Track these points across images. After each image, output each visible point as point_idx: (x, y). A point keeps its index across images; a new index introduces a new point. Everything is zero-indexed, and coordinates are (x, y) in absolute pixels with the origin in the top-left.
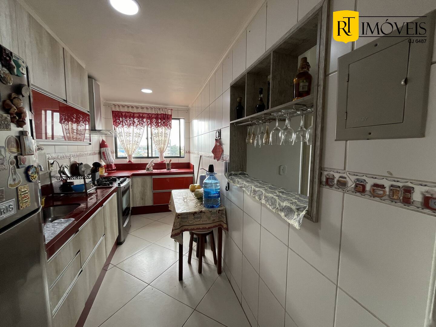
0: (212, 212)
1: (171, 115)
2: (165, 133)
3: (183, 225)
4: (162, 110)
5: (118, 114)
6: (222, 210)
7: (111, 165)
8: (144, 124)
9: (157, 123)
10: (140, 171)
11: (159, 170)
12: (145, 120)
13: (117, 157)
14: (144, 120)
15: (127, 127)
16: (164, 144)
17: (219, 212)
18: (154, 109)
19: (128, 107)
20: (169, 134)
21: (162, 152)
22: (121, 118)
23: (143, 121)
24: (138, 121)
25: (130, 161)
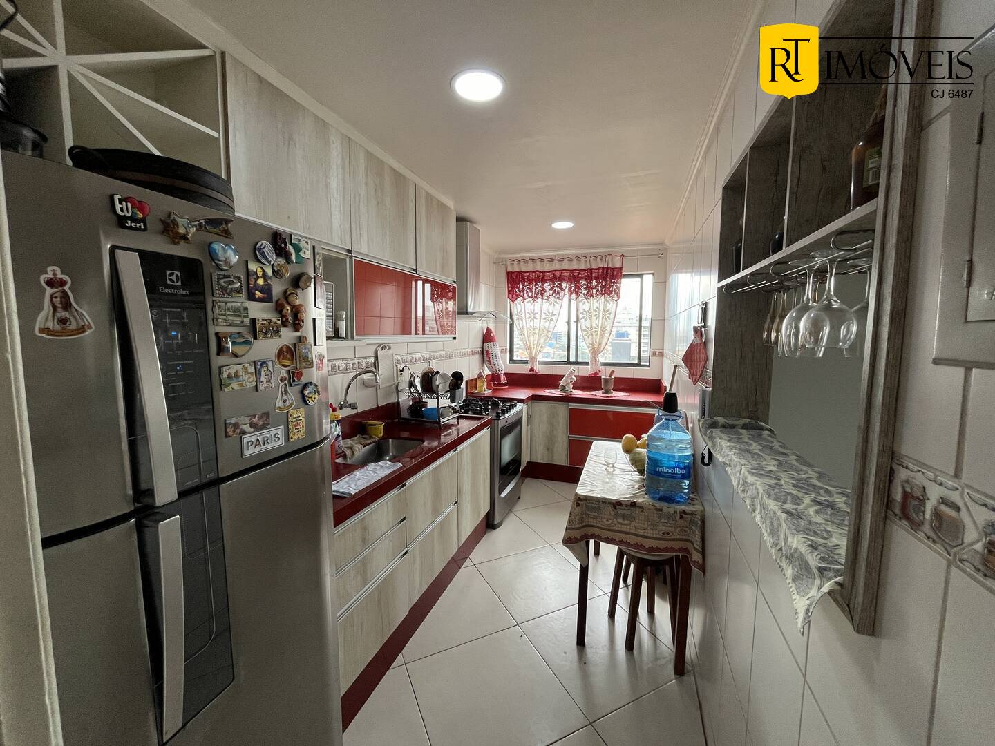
0: (661, 510)
1: (621, 268)
2: (604, 310)
3: (590, 524)
4: (601, 260)
5: (516, 277)
6: (692, 514)
7: (498, 376)
8: (562, 294)
9: (589, 289)
10: (548, 391)
11: (586, 392)
12: (564, 285)
13: (511, 359)
14: (562, 284)
15: (530, 301)
16: (602, 336)
17: (681, 517)
18: (583, 259)
19: (534, 260)
20: (613, 311)
21: (595, 352)
22: (521, 285)
23: (561, 287)
24: (552, 288)
25: (532, 370)
